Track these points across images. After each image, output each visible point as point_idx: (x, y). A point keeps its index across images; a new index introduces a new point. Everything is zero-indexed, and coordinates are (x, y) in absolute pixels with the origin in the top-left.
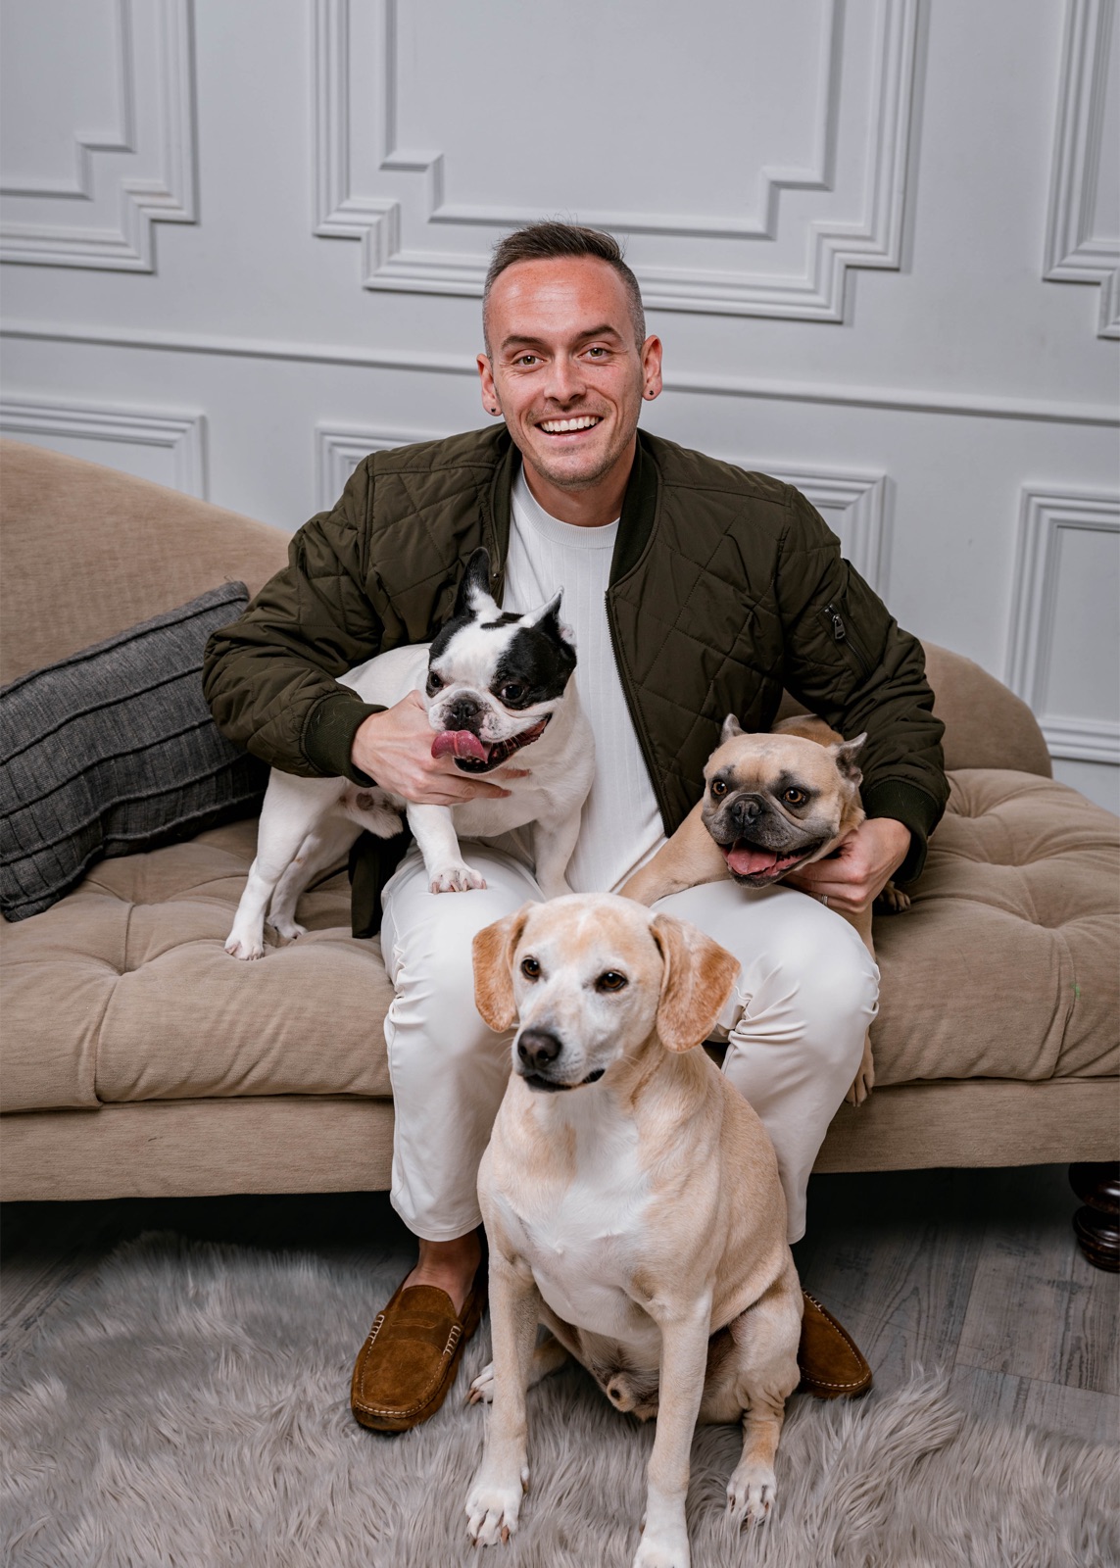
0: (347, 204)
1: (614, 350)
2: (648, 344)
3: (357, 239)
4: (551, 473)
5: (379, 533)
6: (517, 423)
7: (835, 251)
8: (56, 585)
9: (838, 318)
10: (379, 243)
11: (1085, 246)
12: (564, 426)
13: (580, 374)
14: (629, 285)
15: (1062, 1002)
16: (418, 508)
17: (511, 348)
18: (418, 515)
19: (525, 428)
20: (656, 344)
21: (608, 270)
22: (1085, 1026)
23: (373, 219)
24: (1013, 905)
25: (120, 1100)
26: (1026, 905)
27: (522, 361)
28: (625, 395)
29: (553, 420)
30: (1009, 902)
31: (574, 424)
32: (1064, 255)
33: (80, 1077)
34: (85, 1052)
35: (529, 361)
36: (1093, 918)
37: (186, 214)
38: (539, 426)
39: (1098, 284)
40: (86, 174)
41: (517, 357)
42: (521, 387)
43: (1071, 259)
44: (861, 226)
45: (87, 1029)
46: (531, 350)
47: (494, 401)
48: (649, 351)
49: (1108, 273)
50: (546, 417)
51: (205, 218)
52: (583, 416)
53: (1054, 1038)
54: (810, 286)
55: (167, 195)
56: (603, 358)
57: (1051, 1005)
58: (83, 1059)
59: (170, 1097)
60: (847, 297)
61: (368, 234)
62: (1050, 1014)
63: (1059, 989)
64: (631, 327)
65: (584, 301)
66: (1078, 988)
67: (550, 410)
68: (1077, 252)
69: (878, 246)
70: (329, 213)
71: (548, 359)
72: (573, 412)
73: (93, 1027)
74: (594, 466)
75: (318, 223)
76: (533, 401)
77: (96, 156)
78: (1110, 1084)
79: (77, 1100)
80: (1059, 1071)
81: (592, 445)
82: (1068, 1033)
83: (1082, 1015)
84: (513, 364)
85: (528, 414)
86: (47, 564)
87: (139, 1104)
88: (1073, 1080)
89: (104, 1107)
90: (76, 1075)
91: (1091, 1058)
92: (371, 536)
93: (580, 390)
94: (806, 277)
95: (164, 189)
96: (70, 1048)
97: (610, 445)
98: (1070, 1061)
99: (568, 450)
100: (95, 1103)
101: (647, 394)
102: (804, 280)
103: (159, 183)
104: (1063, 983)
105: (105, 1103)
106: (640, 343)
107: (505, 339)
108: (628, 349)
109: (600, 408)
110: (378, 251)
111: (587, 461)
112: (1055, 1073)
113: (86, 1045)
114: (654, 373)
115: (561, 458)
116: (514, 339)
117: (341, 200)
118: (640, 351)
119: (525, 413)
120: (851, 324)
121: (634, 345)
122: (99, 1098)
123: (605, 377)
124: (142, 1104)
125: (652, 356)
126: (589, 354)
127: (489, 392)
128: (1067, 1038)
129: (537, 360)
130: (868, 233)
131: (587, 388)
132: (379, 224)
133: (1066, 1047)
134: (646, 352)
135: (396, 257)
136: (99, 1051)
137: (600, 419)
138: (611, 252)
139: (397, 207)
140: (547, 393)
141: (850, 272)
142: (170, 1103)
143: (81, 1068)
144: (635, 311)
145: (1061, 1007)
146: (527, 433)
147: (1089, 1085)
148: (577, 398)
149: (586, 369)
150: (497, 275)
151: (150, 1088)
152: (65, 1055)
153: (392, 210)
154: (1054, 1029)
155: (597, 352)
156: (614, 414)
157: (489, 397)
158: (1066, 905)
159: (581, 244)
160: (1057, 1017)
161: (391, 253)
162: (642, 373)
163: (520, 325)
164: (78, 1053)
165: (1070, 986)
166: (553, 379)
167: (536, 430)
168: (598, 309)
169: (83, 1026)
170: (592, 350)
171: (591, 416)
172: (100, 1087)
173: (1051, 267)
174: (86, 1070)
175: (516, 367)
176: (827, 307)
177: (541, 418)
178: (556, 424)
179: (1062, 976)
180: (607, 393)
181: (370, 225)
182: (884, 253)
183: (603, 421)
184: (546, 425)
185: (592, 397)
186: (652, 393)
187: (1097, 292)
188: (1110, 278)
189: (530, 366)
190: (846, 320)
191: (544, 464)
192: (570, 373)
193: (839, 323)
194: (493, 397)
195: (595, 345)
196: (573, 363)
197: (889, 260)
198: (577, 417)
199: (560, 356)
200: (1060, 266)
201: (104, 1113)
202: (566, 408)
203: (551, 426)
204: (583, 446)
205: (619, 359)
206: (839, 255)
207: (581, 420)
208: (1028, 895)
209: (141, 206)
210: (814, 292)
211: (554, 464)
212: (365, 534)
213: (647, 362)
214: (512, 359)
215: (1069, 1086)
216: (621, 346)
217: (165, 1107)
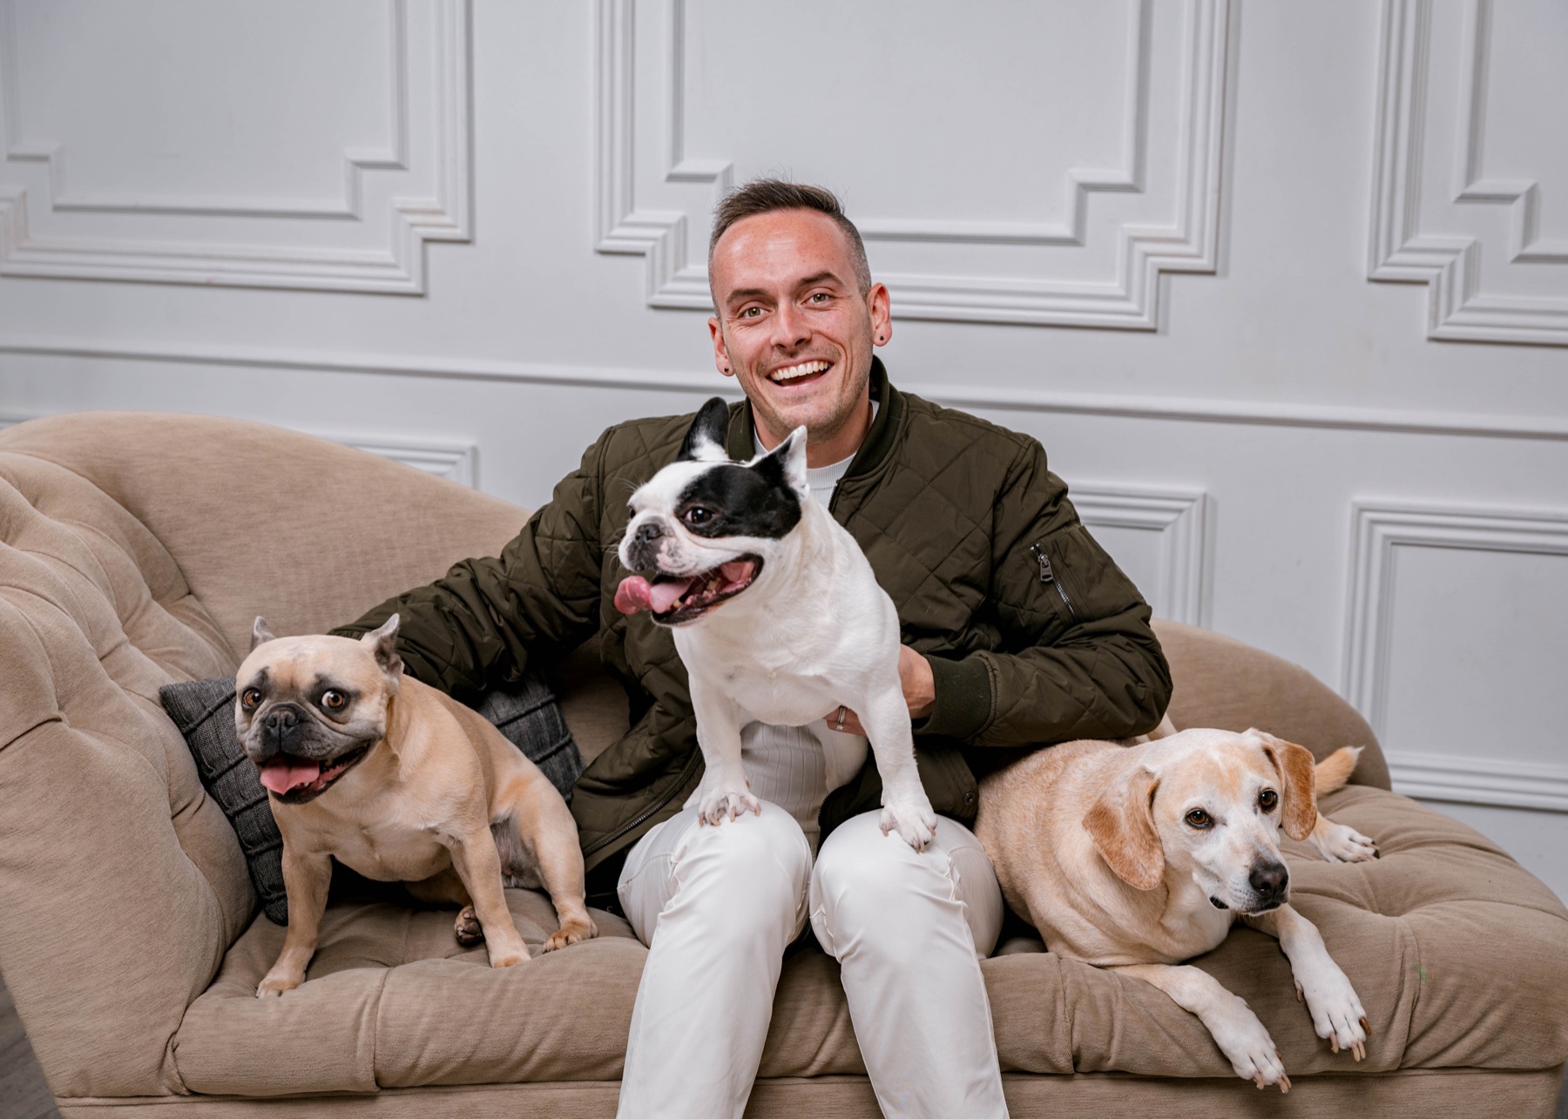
0: (631, 218)
1: (836, 295)
2: (874, 291)
3: (641, 254)
4: (786, 422)
5: (611, 474)
6: (749, 376)
7: (1147, 255)
8: (330, 575)
9: (1151, 325)
10: (664, 257)
11: (1411, 243)
12: (793, 372)
13: (805, 319)
14: (849, 234)
15: (1406, 986)
16: (649, 449)
17: (736, 303)
18: (648, 457)
19: (757, 379)
20: (882, 291)
21: (827, 222)
22: (1433, 1011)
23: (659, 233)
24: (1353, 897)
25: (399, 1085)
26: (1366, 895)
27: (747, 314)
28: (851, 338)
29: (782, 367)
30: (1346, 893)
31: (802, 370)
32: (1389, 253)
33: (359, 1054)
34: (364, 1026)
35: (754, 313)
36: (1437, 905)
37: (460, 232)
38: (769, 377)
39: (1425, 283)
40: (355, 193)
41: (741, 311)
42: (749, 339)
43: (1396, 258)
44: (1174, 228)
45: (365, 1003)
46: (754, 302)
47: (727, 360)
48: (876, 298)
49: (1435, 271)
50: (775, 365)
51: (480, 236)
52: (811, 361)
53: (1399, 1025)
54: (1122, 292)
55: (440, 213)
56: (826, 303)
57: (1394, 990)
58: (362, 1034)
59: (450, 1082)
60: (1160, 303)
61: (653, 248)
62: (1393, 1000)
63: (1402, 973)
64: (853, 273)
65: (802, 249)
66: (1424, 970)
67: (776, 358)
68: (1403, 250)
69: (1192, 249)
70: (611, 227)
71: (771, 309)
72: (801, 357)
73: (371, 1001)
74: (827, 411)
75: (600, 238)
76: (760, 351)
77: (367, 175)
78: (1461, 1076)
79: (355, 1081)
80: (1406, 1062)
81: (825, 392)
82: (1416, 1020)
83: (1430, 999)
84: (739, 318)
85: (758, 366)
86: (321, 552)
87: (417, 1090)
88: (1421, 1072)
89: (381, 1093)
90: (355, 1052)
91: (1440, 1048)
92: (604, 478)
93: (806, 335)
94: (1116, 284)
95: (438, 207)
96: (349, 1021)
97: (843, 390)
98: (1419, 1050)
99: (800, 399)
100: (372, 1087)
101: (877, 339)
102: (1115, 286)
103: (432, 201)
104: (1408, 966)
105: (383, 1088)
106: (865, 291)
107: (729, 294)
108: (851, 293)
109: (829, 352)
110: (664, 267)
111: (820, 407)
112: (1402, 1064)
113: (365, 1018)
114: (883, 318)
115: (794, 408)
116: (738, 293)
117: (625, 214)
118: (865, 298)
119: (755, 364)
120: (1166, 333)
121: (857, 291)
122: (377, 1080)
123: (827, 321)
124: (422, 1090)
125: (879, 303)
126: (812, 300)
127: (722, 353)
128: (1414, 1025)
129: (762, 311)
130: (1181, 235)
131: (812, 333)
132: (664, 238)
133: (1413, 1036)
134: (872, 300)
135: (682, 273)
136: (378, 1024)
137: (831, 364)
138: (828, 203)
139: (684, 220)
140: (773, 341)
141: (1163, 277)
142: (452, 1090)
143: (360, 1043)
144: (856, 258)
145: (1406, 992)
146: (759, 385)
147: (1438, 1077)
148: (802, 342)
149: (811, 315)
150: (719, 235)
151: (432, 1070)
152: (343, 1029)
153: (678, 224)
154: (1398, 1016)
155: (820, 297)
156: (843, 357)
157: (722, 358)
158: (1407, 895)
159: (797, 197)
160: (1401, 1003)
161: (677, 268)
162: (869, 319)
163: (745, 278)
164: (356, 1028)
165: (1414, 969)
166: (780, 327)
167: (768, 383)
168: (817, 256)
169: (360, 1000)
170: (815, 296)
171: (820, 360)
172: (378, 1067)
173: (1376, 266)
174: (365, 1045)
175: (743, 321)
176: (1139, 314)
177: (770, 368)
178: (785, 371)
179: (1406, 958)
180: (833, 337)
181: (654, 239)
182: (1199, 256)
183: (834, 367)
184: (776, 374)
185: (818, 342)
186: (882, 338)
187: (1425, 292)
188: (1439, 277)
189: (757, 318)
190: (1160, 327)
191: (778, 414)
192: (793, 319)
193: (1153, 331)
194: (726, 357)
195: (817, 291)
196: (796, 310)
197: (1204, 263)
198: (805, 362)
199: (783, 304)
200: (1385, 265)
201: (382, 1099)
202: (792, 355)
203: (781, 375)
204: (816, 393)
205: (841, 304)
206: (1151, 259)
207: (809, 365)
208: (1368, 886)
209: (413, 225)
210: (1125, 299)
211: (788, 413)
212: (598, 477)
213: (874, 308)
214: (738, 313)
215: (1417, 1078)
216: (844, 292)
217: (446, 1093)
